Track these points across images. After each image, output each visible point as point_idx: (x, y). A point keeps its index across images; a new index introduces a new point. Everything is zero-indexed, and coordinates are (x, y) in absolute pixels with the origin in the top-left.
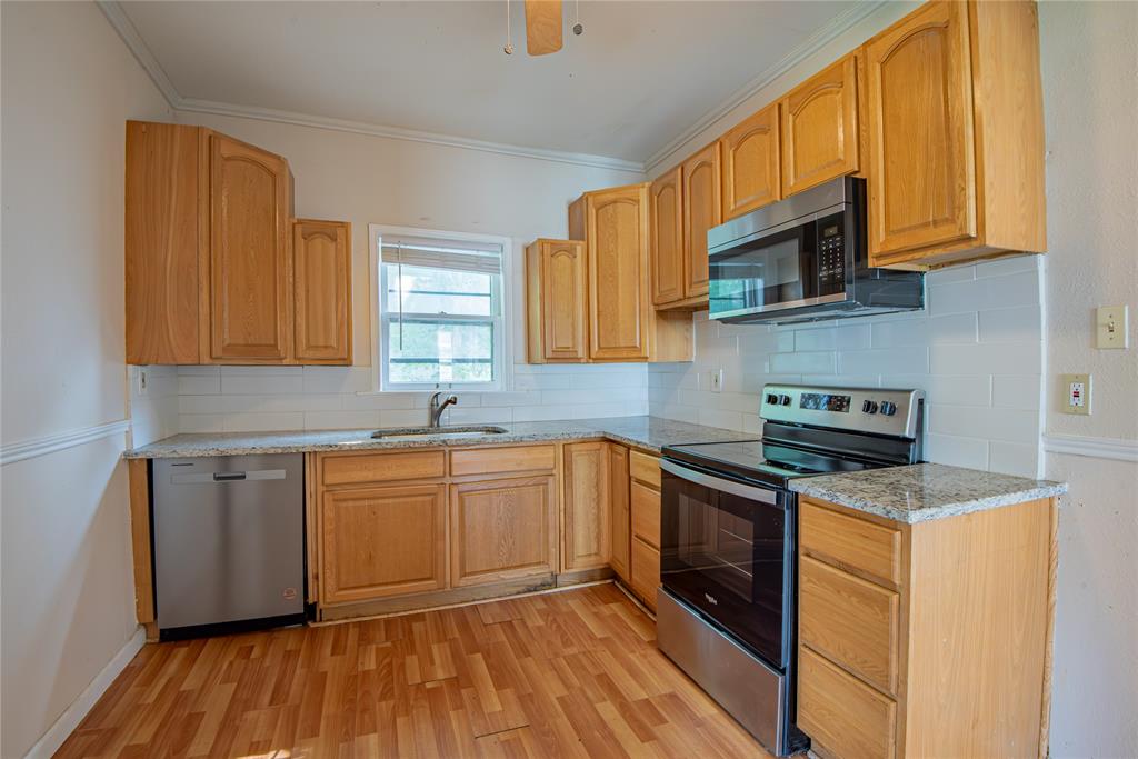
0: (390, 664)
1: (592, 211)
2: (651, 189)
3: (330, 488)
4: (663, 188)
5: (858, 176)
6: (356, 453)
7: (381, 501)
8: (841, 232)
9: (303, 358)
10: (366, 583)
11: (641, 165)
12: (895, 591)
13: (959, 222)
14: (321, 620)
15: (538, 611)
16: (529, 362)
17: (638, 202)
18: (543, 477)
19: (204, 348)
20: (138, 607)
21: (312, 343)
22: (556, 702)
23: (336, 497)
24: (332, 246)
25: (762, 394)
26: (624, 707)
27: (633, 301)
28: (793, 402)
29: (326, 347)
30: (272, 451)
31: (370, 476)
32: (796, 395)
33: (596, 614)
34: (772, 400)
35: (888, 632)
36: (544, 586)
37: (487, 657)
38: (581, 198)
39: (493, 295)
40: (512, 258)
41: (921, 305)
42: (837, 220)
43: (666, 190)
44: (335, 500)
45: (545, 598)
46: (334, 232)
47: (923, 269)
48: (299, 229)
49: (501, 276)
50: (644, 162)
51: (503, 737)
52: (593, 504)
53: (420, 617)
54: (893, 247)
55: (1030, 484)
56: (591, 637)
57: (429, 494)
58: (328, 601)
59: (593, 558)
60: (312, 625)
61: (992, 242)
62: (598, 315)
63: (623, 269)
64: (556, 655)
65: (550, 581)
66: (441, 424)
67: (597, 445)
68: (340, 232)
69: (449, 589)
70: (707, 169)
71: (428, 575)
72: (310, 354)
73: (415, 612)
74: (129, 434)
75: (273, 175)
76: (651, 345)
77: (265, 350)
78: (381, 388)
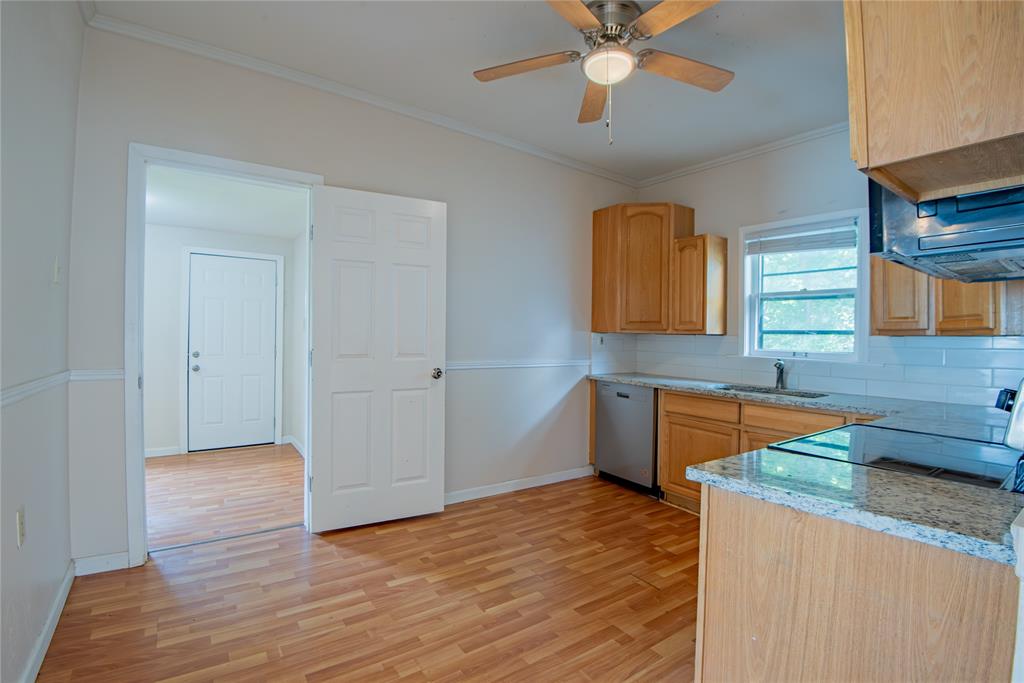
3: (668, 413)
6: (682, 394)
9: (678, 330)
21: (683, 320)
24: (695, 252)
29: (691, 322)
60: (661, 500)
66: (787, 387)
68: (700, 242)
72: (681, 327)
74: (590, 366)
75: (661, 217)
76: (996, 313)
77: (652, 324)
78: (746, 353)
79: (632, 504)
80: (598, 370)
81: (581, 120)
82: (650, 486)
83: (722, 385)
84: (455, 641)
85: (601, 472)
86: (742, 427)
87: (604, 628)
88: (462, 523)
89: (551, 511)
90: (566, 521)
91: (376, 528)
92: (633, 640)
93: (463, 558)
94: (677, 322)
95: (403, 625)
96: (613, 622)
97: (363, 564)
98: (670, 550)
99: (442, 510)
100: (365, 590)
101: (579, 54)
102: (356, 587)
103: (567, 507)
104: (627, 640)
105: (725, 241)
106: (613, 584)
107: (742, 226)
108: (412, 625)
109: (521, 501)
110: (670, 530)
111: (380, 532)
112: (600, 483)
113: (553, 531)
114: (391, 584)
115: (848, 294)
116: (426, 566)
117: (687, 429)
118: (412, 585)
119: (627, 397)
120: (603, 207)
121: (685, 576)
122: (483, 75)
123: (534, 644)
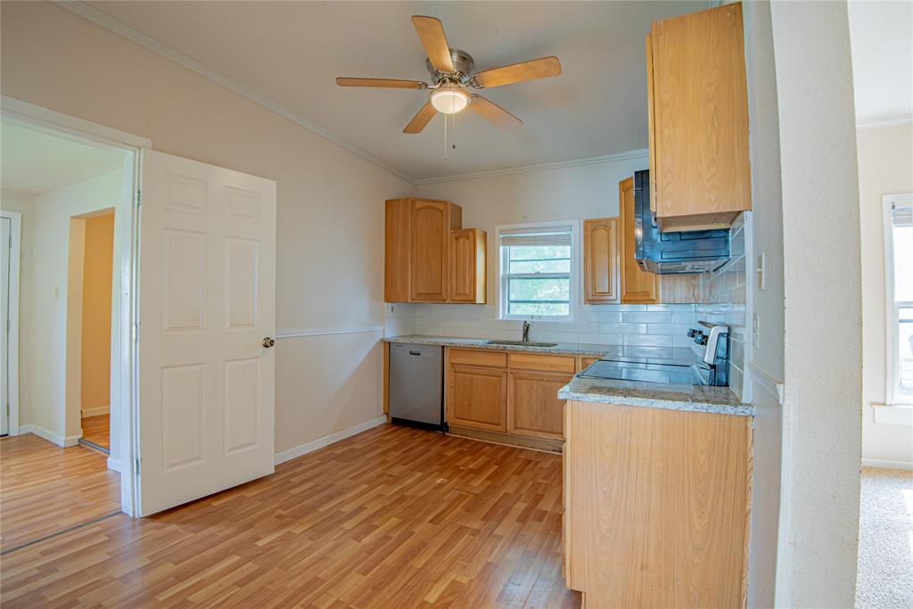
3: (453, 365)
7: (474, 376)
9: (455, 300)
14: (451, 433)
19: (409, 295)
21: (459, 292)
24: (467, 242)
29: (464, 294)
31: (472, 362)
44: (454, 371)
46: (468, 235)
48: (454, 235)
57: (497, 376)
58: (451, 423)
60: (447, 434)
62: (625, 269)
66: (529, 340)
68: (471, 234)
69: (509, 434)
71: (497, 423)
72: (457, 298)
74: (383, 331)
75: (441, 211)
76: (657, 291)
77: (436, 296)
78: (500, 318)
79: (427, 441)
80: (390, 335)
81: (404, 131)
82: (439, 424)
83: (487, 341)
84: (350, 570)
85: (393, 419)
86: (509, 371)
87: (456, 529)
88: (296, 480)
89: (369, 456)
90: (384, 462)
91: (210, 500)
92: (479, 531)
93: (314, 508)
94: (454, 294)
95: (296, 572)
96: (460, 523)
97: (218, 534)
98: (471, 466)
99: (273, 471)
100: (238, 555)
101: (427, 86)
102: (226, 554)
103: (379, 451)
104: (475, 533)
105: (486, 234)
106: (446, 498)
107: (497, 224)
108: (305, 570)
109: (338, 452)
110: (463, 454)
111: (217, 503)
112: (395, 428)
113: (378, 471)
114: (260, 543)
115: (565, 276)
116: (282, 521)
117: (468, 375)
118: (281, 539)
119: (419, 354)
120: (393, 198)
121: (489, 482)
122: (341, 81)
123: (414, 553)
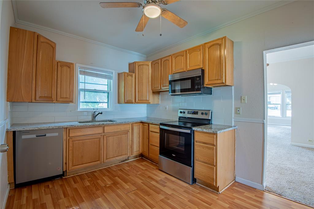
0: (94, 183)
1: (137, 67)
2: (152, 63)
4: (155, 63)
5: (202, 69)
6: (79, 128)
7: (85, 141)
8: (200, 79)
9: (59, 101)
10: (81, 164)
11: (146, 56)
12: (214, 146)
13: (222, 80)
14: (66, 176)
15: (127, 166)
16: (119, 103)
17: (149, 65)
18: (126, 132)
19: (33, 97)
20: (8, 178)
21: (62, 97)
22: (141, 184)
23: (73, 140)
24: (69, 69)
25: (178, 111)
26: (157, 182)
27: (147, 89)
28: (185, 113)
29: (66, 98)
30: (55, 128)
32: (186, 111)
33: (141, 165)
34: (181, 112)
35: (214, 154)
36: (126, 160)
37: (119, 177)
38: (134, 62)
39: (109, 85)
40: (115, 76)
41: (211, 94)
42: (199, 77)
43: (156, 64)
44: (72, 141)
45: (127, 163)
46: (69, 66)
47: (212, 87)
48: (59, 64)
49: (112, 81)
50: (147, 55)
51: (133, 192)
52: (138, 138)
53: (95, 172)
54: (209, 83)
55: (231, 127)
56: (142, 170)
57: (99, 138)
58: (70, 170)
59: (138, 152)
60: (64, 177)
61: (227, 84)
62: (138, 92)
63: (145, 81)
64: (136, 174)
65: (127, 159)
67: (139, 124)
68: (71, 66)
69: (103, 163)
70: (167, 61)
71: (97, 160)
72: (61, 100)
73: (93, 171)
74: (7, 123)
75: (53, 48)
94: (59, 98)
